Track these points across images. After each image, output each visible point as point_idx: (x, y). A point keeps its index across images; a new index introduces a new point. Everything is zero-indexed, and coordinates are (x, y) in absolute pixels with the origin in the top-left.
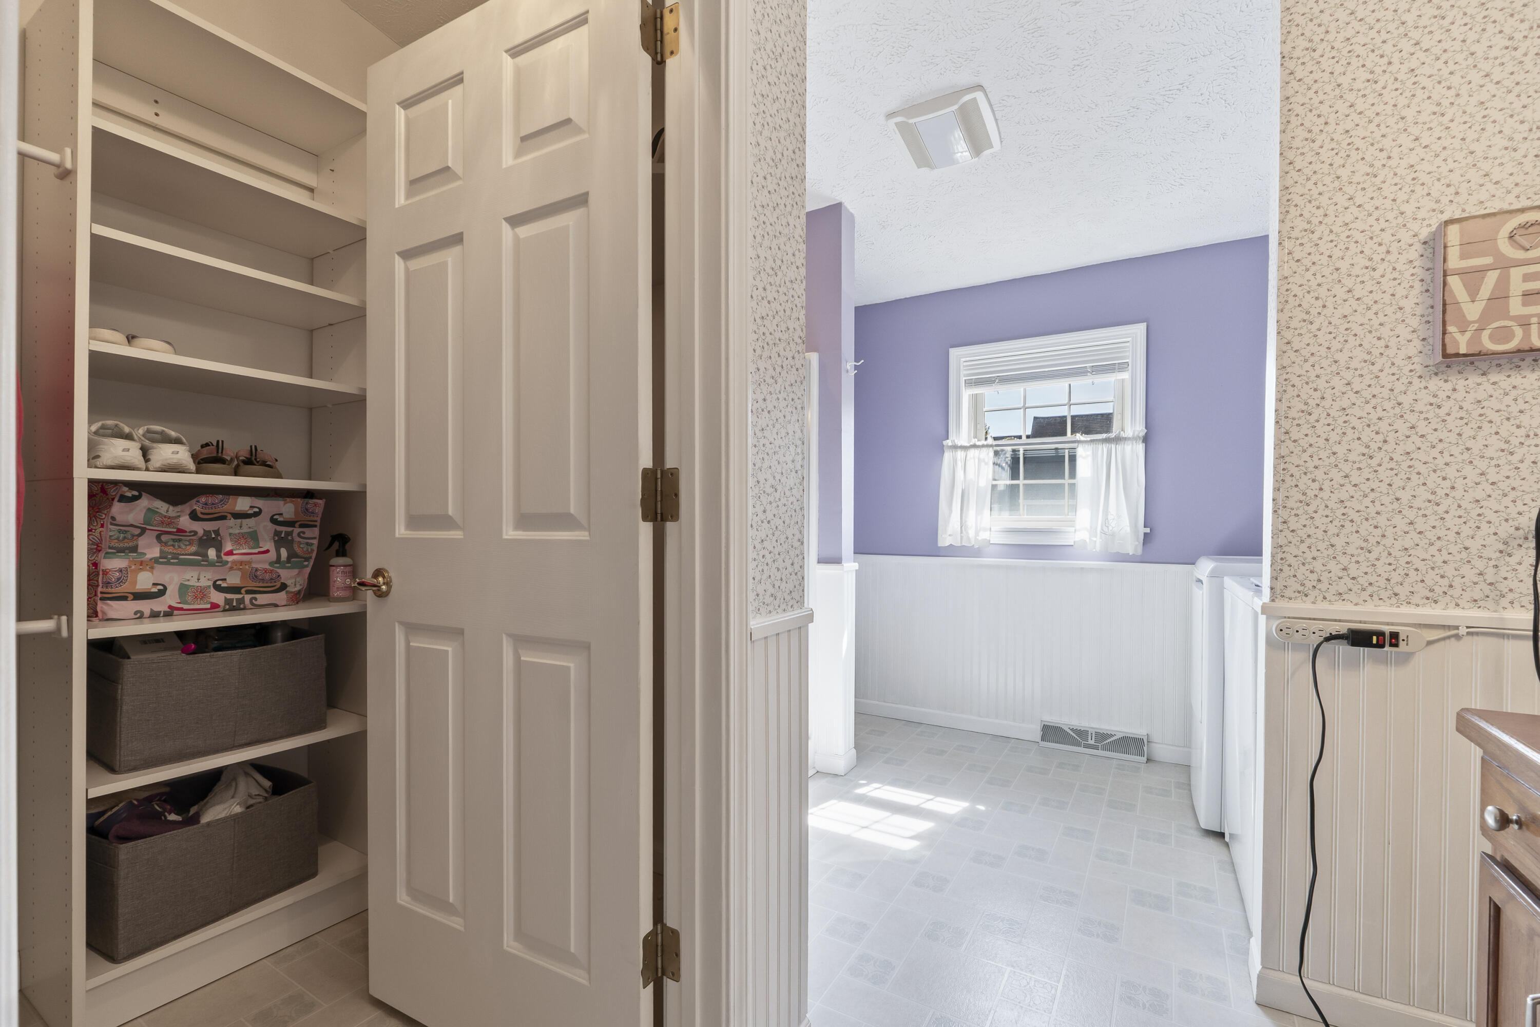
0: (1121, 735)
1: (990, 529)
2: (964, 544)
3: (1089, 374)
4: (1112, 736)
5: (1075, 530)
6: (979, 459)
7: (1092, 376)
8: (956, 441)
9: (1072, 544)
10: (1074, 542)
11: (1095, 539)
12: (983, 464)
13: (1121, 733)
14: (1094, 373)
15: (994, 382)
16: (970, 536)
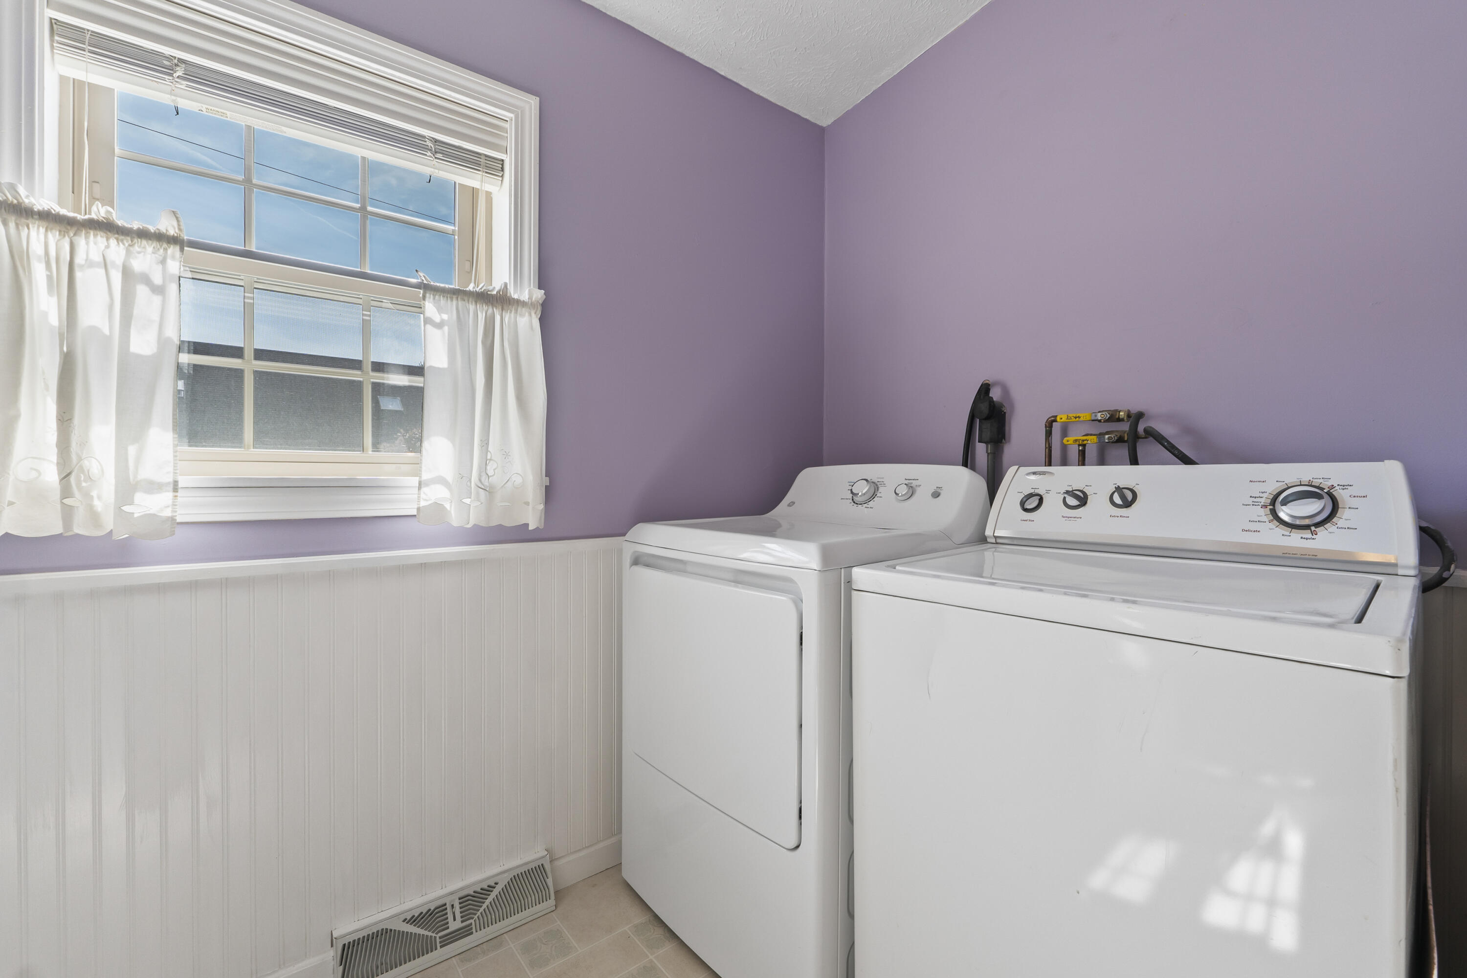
0: (506, 878)
1: (176, 483)
2: (77, 530)
3: (429, 154)
4: (491, 888)
5: (420, 483)
6: (127, 273)
7: (435, 161)
8: (22, 191)
9: (414, 512)
10: (418, 509)
11: (468, 501)
12: (142, 291)
13: (506, 875)
14: (439, 156)
15: (169, 71)
16: (98, 505)
